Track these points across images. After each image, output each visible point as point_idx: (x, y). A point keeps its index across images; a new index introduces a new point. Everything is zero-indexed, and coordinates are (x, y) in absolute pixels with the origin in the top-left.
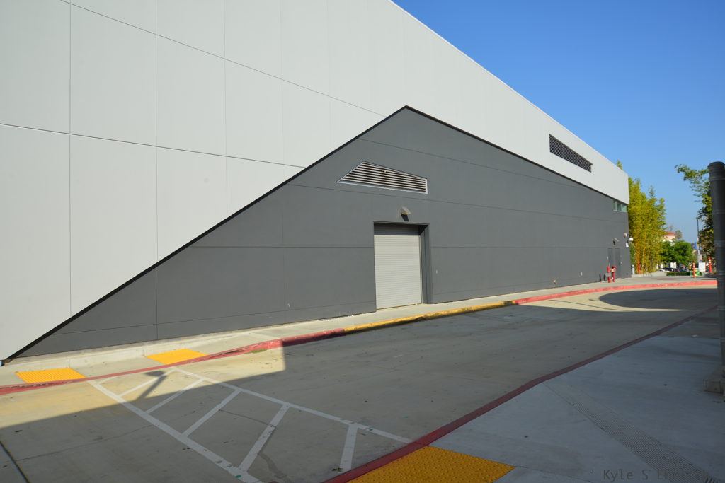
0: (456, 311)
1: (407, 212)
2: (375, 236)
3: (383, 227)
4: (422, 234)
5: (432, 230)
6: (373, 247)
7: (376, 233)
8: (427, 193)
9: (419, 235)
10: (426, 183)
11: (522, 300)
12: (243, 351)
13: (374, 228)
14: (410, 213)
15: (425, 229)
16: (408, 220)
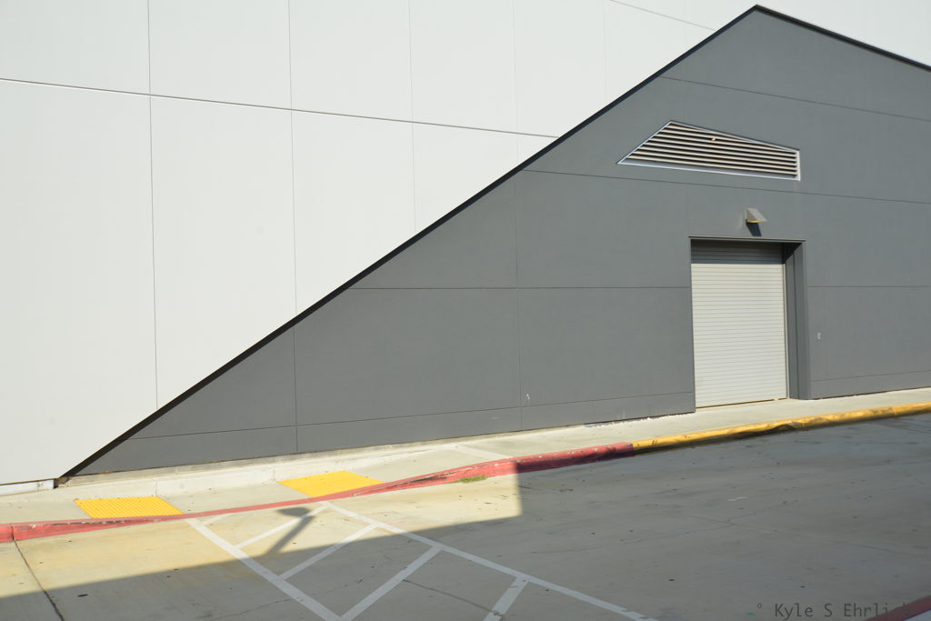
0: (860, 414)
1: (759, 218)
2: (693, 265)
3: (709, 249)
4: (790, 260)
5: (809, 253)
6: (690, 287)
7: (696, 259)
8: (799, 178)
9: (783, 262)
10: (798, 160)
12: (445, 478)
13: (692, 251)
14: (764, 220)
15: (796, 252)
16: (759, 234)
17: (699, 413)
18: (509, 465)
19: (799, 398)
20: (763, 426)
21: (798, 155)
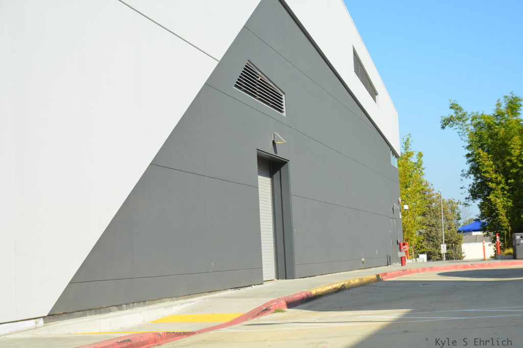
6: (258, 187)
8: (285, 114)
12: (270, 309)
19: (286, 279)
21: (283, 97)
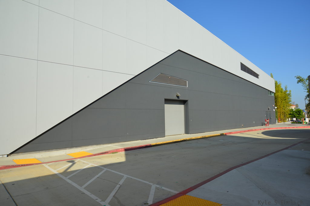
0: (200, 137)
1: (179, 95)
3: (169, 101)
5: (189, 102)
6: (164, 109)
7: (165, 104)
8: (187, 87)
9: (184, 104)
10: (187, 83)
11: (228, 133)
12: (108, 153)
13: (165, 101)
14: (180, 95)
15: (187, 102)
16: (179, 98)
17: (166, 137)
18: (123, 149)
19: (187, 134)
20: (179, 140)
21: (187, 82)
